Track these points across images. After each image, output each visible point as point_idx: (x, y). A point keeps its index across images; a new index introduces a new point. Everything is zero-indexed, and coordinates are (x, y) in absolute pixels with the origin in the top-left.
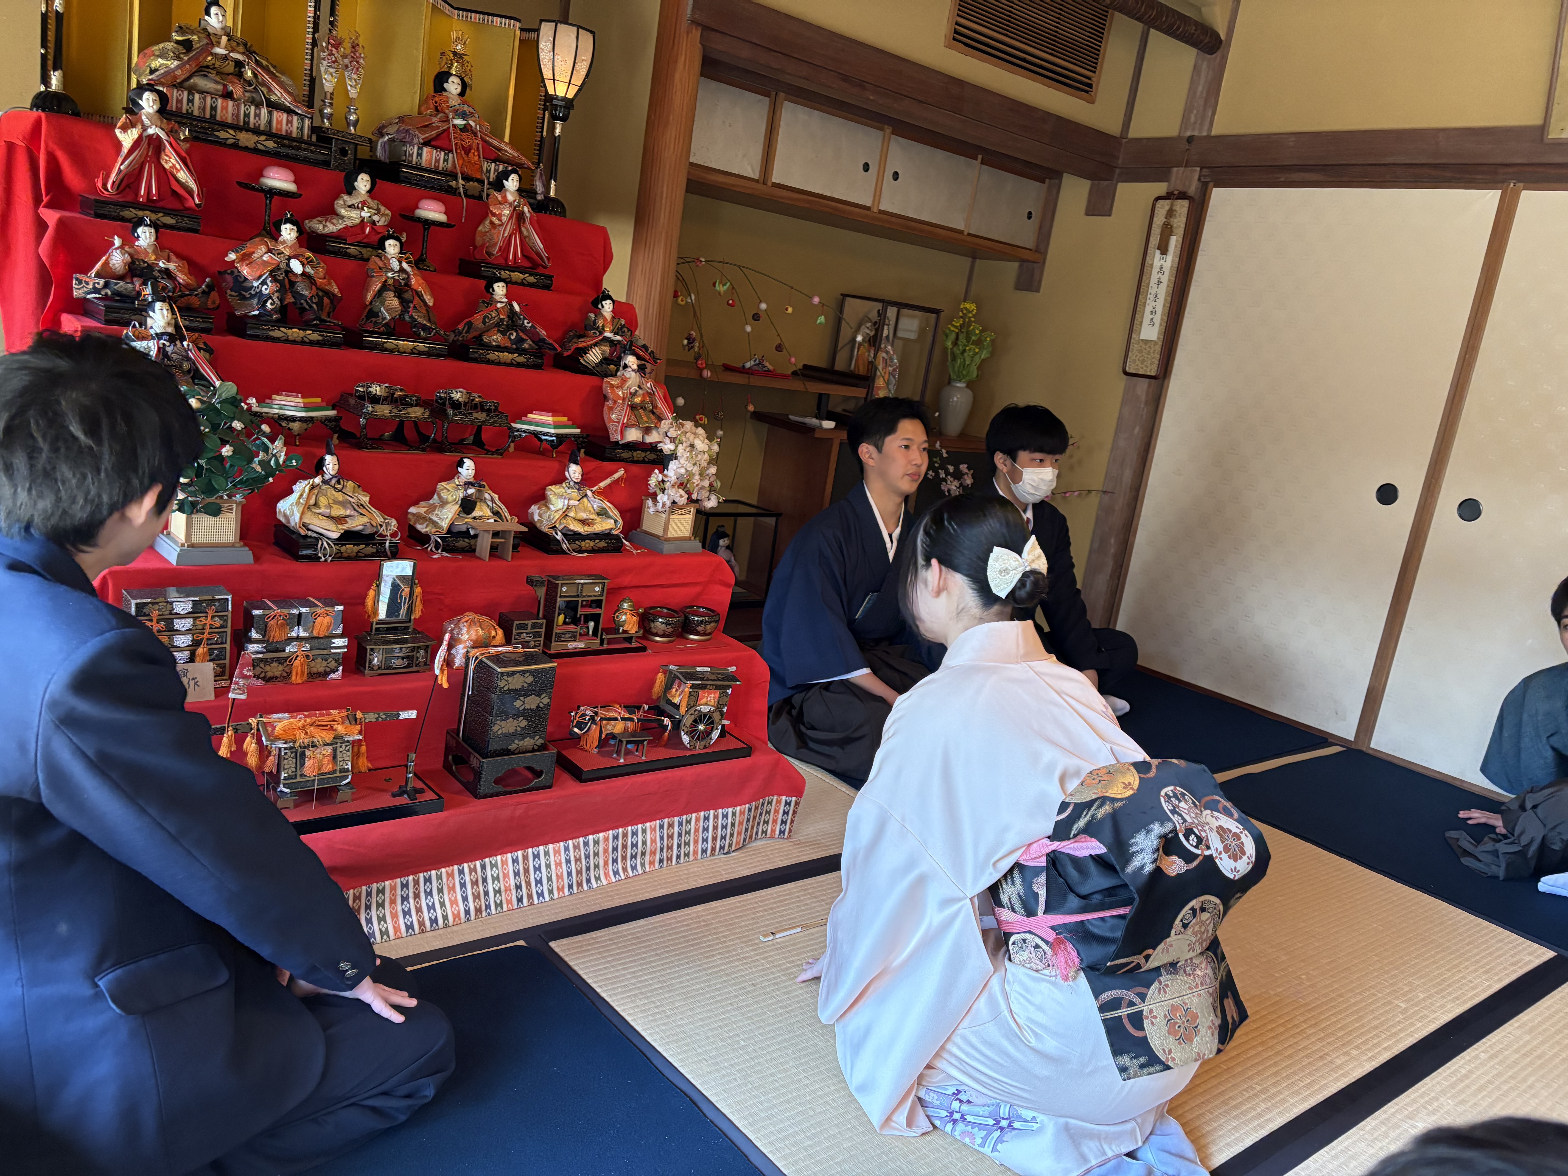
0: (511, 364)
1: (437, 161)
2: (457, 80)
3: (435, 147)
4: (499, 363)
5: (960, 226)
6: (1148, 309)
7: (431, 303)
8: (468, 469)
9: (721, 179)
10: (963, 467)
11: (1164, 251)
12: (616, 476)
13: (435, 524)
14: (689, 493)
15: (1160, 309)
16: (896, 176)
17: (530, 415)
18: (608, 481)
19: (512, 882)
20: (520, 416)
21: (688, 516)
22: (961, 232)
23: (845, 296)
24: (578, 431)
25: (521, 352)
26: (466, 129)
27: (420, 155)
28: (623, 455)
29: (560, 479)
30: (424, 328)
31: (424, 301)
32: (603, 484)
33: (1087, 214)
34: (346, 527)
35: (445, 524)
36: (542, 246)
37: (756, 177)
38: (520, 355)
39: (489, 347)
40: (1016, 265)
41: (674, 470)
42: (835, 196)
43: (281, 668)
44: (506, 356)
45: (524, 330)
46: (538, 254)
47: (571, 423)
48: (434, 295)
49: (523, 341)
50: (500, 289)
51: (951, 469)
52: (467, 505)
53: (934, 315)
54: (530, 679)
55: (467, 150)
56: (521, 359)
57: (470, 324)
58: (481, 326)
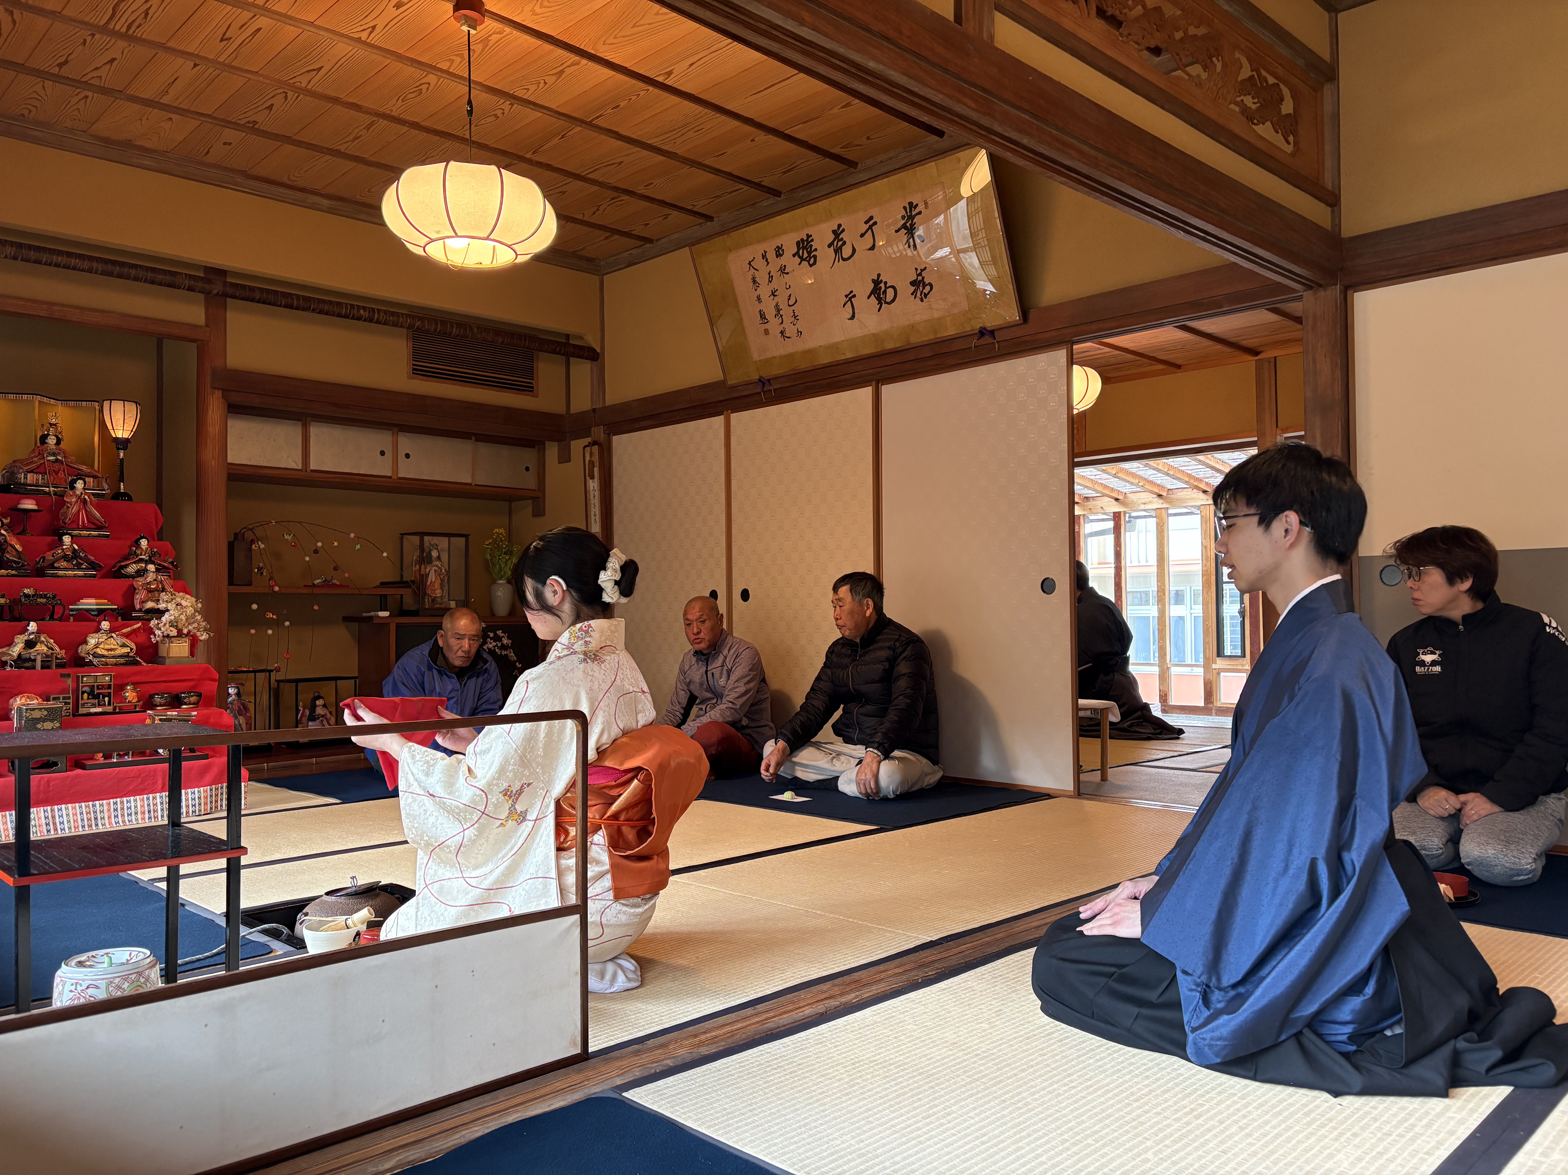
1: (37, 480)
2: (53, 437)
3: (36, 473)
5: (469, 481)
7: (20, 549)
8: (33, 626)
9: (269, 471)
10: (499, 633)
11: (593, 478)
12: (135, 626)
13: (10, 655)
14: (178, 629)
15: (598, 512)
16: (407, 456)
17: (81, 601)
18: (129, 629)
19: (43, 821)
20: (75, 601)
21: (185, 644)
22: (470, 484)
23: (402, 534)
24: (115, 606)
25: (80, 570)
26: (56, 461)
27: (26, 478)
29: (98, 630)
30: (15, 562)
31: (16, 550)
32: (124, 631)
33: (559, 463)
35: (15, 654)
36: (100, 516)
37: (300, 468)
39: (58, 569)
40: (530, 501)
42: (361, 472)
45: (81, 558)
46: (98, 520)
47: (109, 602)
48: (22, 545)
49: (80, 564)
50: (67, 539)
51: (491, 635)
52: (30, 644)
53: (464, 539)
54: (45, 713)
55: (57, 473)
57: (44, 558)
58: (51, 558)
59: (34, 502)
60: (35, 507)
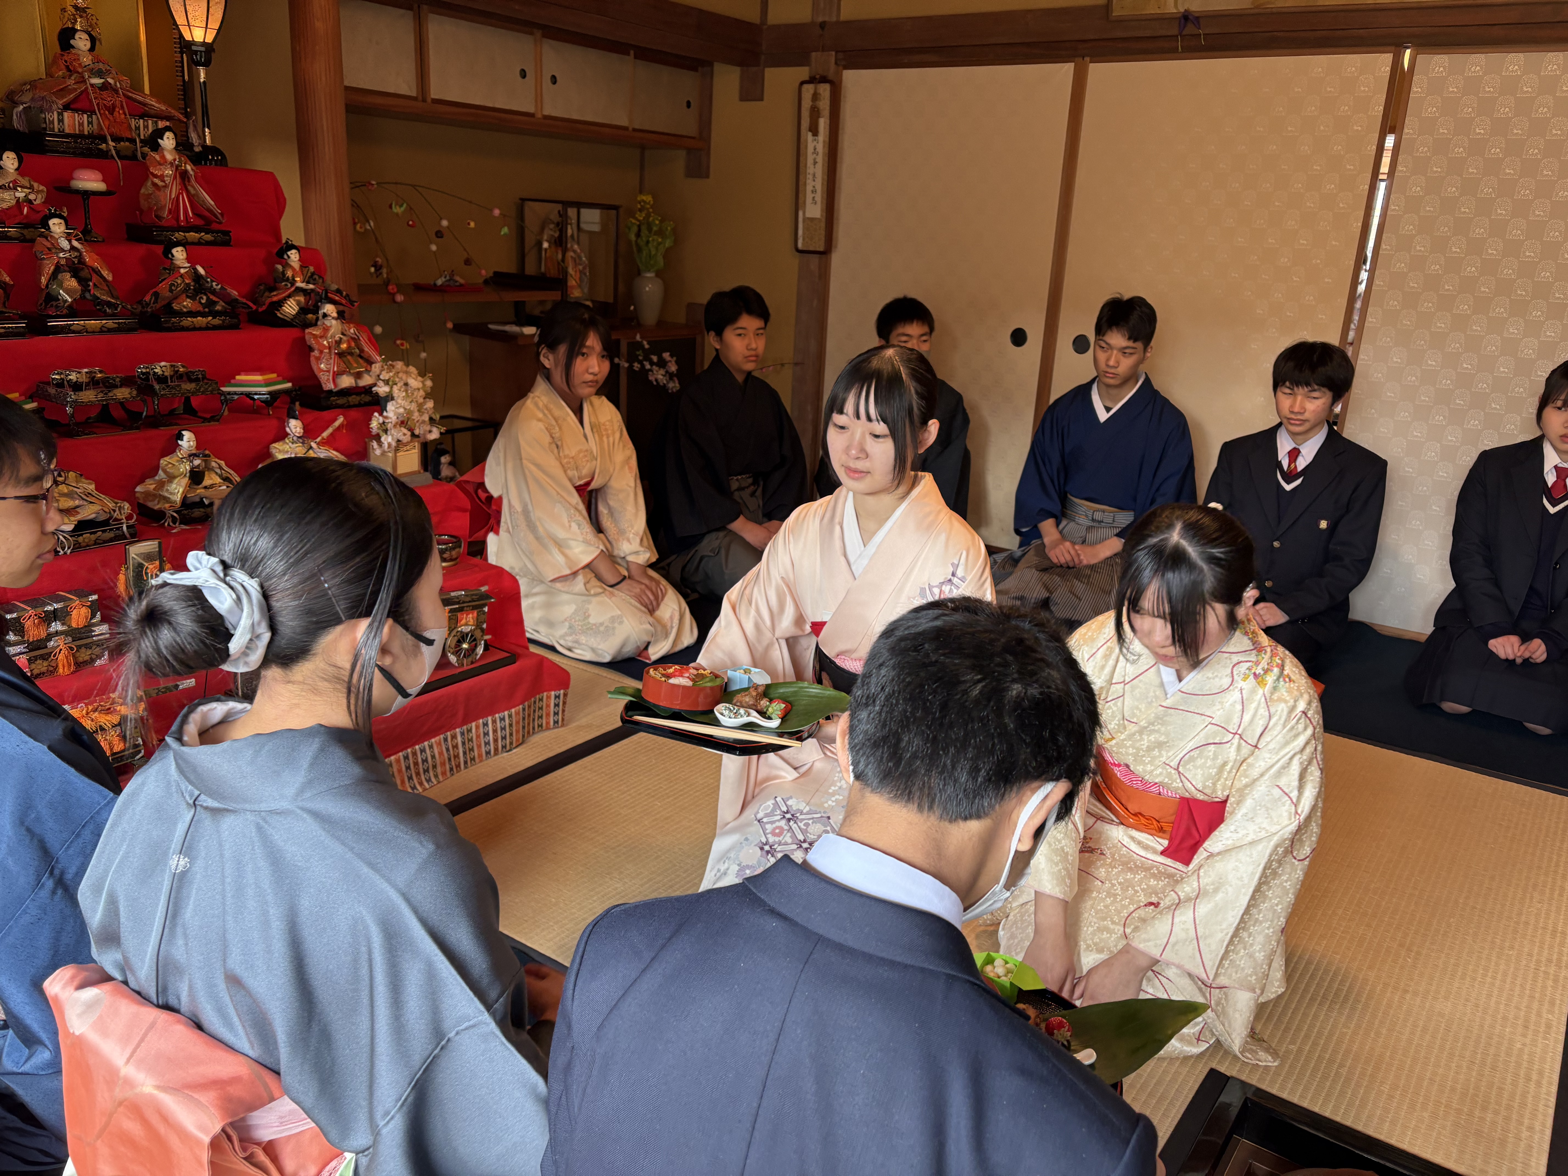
0: (207, 328)
1: (81, 124)
2: (85, 36)
3: (76, 110)
4: (194, 329)
5: (624, 122)
6: (809, 188)
7: (110, 278)
8: (188, 441)
9: (379, 100)
10: (666, 355)
11: (815, 133)
12: (337, 424)
13: (167, 500)
14: (411, 430)
15: (819, 188)
16: (554, 80)
17: (238, 377)
18: (330, 430)
20: (229, 379)
21: (414, 451)
22: (625, 129)
23: (523, 200)
24: (289, 385)
25: (215, 314)
26: (105, 87)
27: (61, 121)
28: (338, 402)
30: (109, 304)
31: (102, 277)
32: (325, 434)
33: (742, 99)
34: (79, 517)
35: (178, 498)
36: (212, 203)
37: (414, 94)
38: (214, 318)
39: (180, 314)
40: (682, 153)
41: (392, 411)
42: (498, 106)
43: (45, 664)
44: (200, 321)
45: (214, 292)
46: (210, 211)
47: (280, 378)
48: (111, 269)
49: (215, 303)
50: (179, 254)
51: (655, 358)
52: (196, 477)
53: (614, 212)
55: (112, 110)
56: (217, 321)
57: (156, 295)
58: (168, 294)
59: (99, 176)
60: (100, 186)
